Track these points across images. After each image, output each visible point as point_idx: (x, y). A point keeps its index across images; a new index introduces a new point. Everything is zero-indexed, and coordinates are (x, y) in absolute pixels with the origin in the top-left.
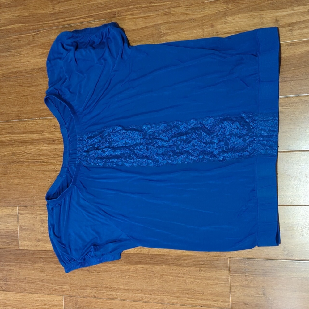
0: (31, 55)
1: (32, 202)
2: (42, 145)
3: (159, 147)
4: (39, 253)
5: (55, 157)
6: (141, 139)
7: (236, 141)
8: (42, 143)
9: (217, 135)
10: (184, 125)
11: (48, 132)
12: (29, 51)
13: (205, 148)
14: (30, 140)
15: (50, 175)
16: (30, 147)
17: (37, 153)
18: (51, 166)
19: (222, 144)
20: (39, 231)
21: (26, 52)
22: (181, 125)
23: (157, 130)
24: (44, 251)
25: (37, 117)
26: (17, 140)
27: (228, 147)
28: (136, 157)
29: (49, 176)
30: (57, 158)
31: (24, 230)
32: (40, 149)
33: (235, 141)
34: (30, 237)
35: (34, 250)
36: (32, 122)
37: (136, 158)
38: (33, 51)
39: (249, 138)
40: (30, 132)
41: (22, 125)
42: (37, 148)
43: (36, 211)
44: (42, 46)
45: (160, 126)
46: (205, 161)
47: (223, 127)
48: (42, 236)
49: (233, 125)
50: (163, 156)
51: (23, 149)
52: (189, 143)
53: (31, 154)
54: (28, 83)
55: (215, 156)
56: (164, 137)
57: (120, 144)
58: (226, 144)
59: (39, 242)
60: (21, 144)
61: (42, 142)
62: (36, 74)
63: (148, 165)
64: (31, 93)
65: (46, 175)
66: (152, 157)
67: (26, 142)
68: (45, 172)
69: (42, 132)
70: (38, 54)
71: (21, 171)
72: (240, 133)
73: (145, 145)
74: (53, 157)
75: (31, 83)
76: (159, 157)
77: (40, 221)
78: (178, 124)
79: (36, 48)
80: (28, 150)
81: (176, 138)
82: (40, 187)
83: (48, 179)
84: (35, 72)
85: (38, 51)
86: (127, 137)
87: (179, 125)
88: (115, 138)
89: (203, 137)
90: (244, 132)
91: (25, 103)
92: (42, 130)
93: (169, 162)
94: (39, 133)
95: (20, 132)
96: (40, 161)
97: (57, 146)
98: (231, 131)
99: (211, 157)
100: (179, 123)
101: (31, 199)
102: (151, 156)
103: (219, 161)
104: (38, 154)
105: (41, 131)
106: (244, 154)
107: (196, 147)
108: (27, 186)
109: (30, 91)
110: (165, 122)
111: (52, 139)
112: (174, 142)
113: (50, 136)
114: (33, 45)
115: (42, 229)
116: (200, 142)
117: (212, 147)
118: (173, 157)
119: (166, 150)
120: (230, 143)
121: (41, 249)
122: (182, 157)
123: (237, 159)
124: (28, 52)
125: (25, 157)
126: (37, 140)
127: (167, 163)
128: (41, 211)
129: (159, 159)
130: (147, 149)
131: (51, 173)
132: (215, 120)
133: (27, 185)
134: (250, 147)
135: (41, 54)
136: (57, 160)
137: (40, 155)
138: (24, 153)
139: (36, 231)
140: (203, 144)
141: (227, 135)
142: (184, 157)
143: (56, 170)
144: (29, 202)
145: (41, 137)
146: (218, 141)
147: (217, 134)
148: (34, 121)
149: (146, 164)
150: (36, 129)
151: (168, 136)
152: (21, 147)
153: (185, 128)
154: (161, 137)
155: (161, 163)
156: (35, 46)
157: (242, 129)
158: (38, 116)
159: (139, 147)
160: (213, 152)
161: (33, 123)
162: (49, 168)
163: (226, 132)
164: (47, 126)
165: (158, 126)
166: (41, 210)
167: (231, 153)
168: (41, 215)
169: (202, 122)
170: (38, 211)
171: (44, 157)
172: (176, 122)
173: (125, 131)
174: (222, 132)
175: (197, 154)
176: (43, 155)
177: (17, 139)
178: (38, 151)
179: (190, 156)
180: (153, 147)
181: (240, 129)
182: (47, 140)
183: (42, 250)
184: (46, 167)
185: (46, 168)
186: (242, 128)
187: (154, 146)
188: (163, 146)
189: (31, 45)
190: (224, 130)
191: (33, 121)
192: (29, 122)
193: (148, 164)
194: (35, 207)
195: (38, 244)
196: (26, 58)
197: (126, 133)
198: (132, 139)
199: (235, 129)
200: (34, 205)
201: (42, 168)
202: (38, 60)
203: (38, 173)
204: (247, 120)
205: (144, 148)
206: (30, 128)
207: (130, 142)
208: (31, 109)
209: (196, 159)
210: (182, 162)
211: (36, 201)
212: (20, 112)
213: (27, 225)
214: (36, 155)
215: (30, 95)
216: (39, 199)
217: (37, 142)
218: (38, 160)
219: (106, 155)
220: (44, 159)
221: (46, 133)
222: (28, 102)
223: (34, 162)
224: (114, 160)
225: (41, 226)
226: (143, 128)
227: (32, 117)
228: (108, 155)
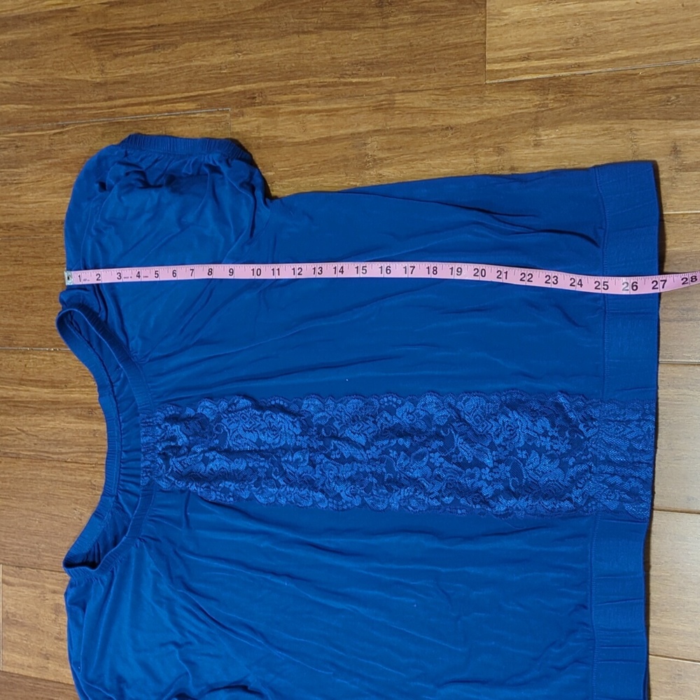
0: (44, 185)
1: (35, 558)
2: (62, 418)
3: (342, 460)
4: (48, 686)
5: (92, 452)
6: (296, 436)
7: (541, 468)
8: (62, 413)
9: (492, 447)
10: (408, 406)
11: (79, 387)
12: (41, 176)
13: (460, 476)
14: (35, 402)
15: (79, 496)
16: (35, 420)
17: (51, 436)
18: (83, 473)
19: (505, 469)
20: (48, 632)
21: (34, 177)
22: (398, 406)
23: (337, 415)
24: (58, 685)
25: (54, 347)
26: (5, 398)
27: (521, 480)
28: (284, 481)
29: (79, 498)
30: (97, 455)
31: (13, 624)
32: (58, 426)
33: (538, 466)
34: (27, 646)
35: (36, 679)
36: (42, 357)
37: (285, 484)
38: (49, 176)
39: (574, 464)
40: (36, 381)
41: (16, 363)
42: (51, 424)
43: (44, 582)
44: (71, 165)
45: (345, 405)
46: (459, 512)
47: (508, 426)
48: (55, 647)
49: (535, 425)
50: (352, 486)
51: (18, 423)
52: (420, 457)
53: (36, 436)
54: (35, 257)
55: (485, 502)
56: (354, 434)
57: (245, 444)
58: (516, 472)
59: (48, 659)
60: (12, 408)
61: (63, 411)
62: (55, 236)
63: (312, 505)
64: (41, 284)
65: (71, 494)
66: (323, 485)
67: (27, 407)
68: (69, 488)
69: (63, 385)
70: (60, 185)
71: (12, 476)
72: (552, 447)
73: (306, 452)
74: (88, 452)
75: (43, 258)
76: (343, 487)
77: (52, 609)
78: (391, 403)
79: (58, 169)
80: (29, 426)
81: (386, 442)
82: (56, 524)
83: (73, 506)
84: (53, 229)
85: (62, 177)
86: (262, 427)
87: (395, 406)
88: (233, 426)
89: (457, 448)
90: (563, 447)
91: (27, 307)
92: (64, 379)
93: (369, 501)
94: (58, 387)
95: (12, 379)
96: (56, 457)
97: (99, 424)
98: (529, 440)
99: (475, 503)
100: (395, 400)
101: (33, 550)
102: (322, 482)
103: (497, 515)
104: (52, 438)
105: (61, 381)
106: (560, 507)
107: (436, 472)
108: (24, 515)
109: (40, 278)
110: (357, 395)
111: (86, 406)
112: (380, 451)
113: (82, 396)
114: (50, 161)
115: (57, 629)
116: (448, 459)
117: (478, 476)
118: (377, 491)
119: (361, 470)
120: (526, 470)
121: (52, 679)
122: (400, 494)
123: (542, 516)
124: (37, 177)
125: (22, 443)
126: (52, 402)
127: (364, 504)
128: (54, 584)
129: (341, 491)
130: (312, 464)
131: (82, 491)
132: (488, 402)
133: (25, 513)
134: (577, 488)
135: (68, 185)
136: (97, 460)
137: (58, 443)
138: (19, 434)
139: (42, 631)
140: (454, 466)
141: (519, 448)
142: (406, 495)
143: (95, 485)
144: (29, 558)
145: (61, 397)
146: (494, 461)
147: (492, 443)
148: (46, 356)
149: (310, 503)
150: (50, 374)
151: (366, 432)
152: (14, 415)
153: (408, 413)
154: (348, 433)
155: (347, 502)
156: (55, 165)
157: (557, 438)
158: (56, 343)
159: (292, 456)
160: (480, 489)
161: (43, 360)
162: (78, 477)
163: (516, 439)
164: (77, 371)
165: (339, 405)
166: (55, 581)
167: (527, 499)
168: (54, 592)
169: (453, 402)
170: (48, 583)
171: (67, 447)
172: (387, 397)
173: (257, 412)
174: (505, 440)
175: (440, 491)
176: (64, 442)
177: (5, 395)
178: (54, 431)
179: (420, 494)
180: (326, 460)
181: (553, 437)
182: (76, 406)
183: (54, 682)
184: (71, 475)
185: (69, 477)
186: (556, 435)
187: (329, 458)
188: (352, 460)
189: (46, 161)
190: (511, 435)
191: (44, 356)
192: (35, 356)
193: (315, 503)
194: (42, 571)
195: (46, 666)
196: (32, 193)
197: (261, 416)
198: (275, 433)
199: (539, 435)
200: (39, 565)
201: (61, 475)
202: (60, 200)
203: (50, 487)
204: (572, 416)
205: (304, 460)
206: (37, 371)
207: (270, 440)
208: (41, 324)
209: (435, 503)
210: (400, 506)
211: (43, 556)
212: (14, 329)
213: (21, 613)
214: (47, 440)
215: (40, 287)
216: (52, 552)
217: (53, 409)
218: (53, 453)
219: (212, 469)
220: (66, 453)
221: (74, 390)
222: (33, 305)
223: (43, 458)
224: (231, 485)
225: (55, 621)
226: (304, 407)
227: (43, 343)
228: (215, 469)
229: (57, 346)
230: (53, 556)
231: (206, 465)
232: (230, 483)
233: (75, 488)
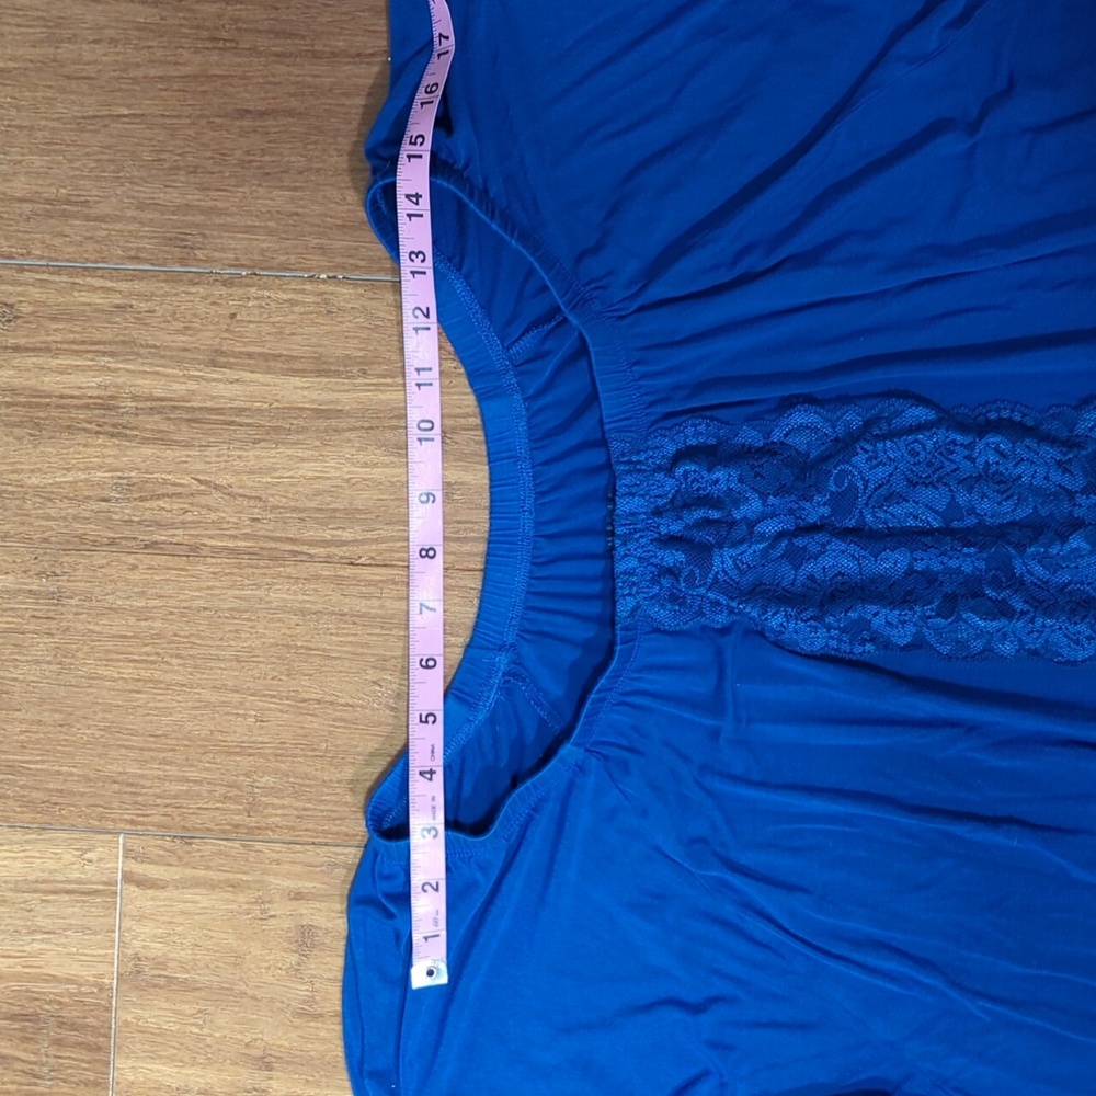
1: (238, 812)
2: (348, 452)
8: (349, 441)
14: (260, 410)
16: (257, 457)
17: (308, 498)
20: (271, 1000)
25: (329, 269)
26: (161, 399)
28: (1026, 602)
31: (156, 986)
32: (334, 473)
34: (199, 1039)
36: (288, 296)
37: (1026, 607)
40: (266, 357)
41: (202, 308)
42: (308, 469)
43: (265, 872)
48: (293, 1035)
51: (201, 466)
53: (258, 499)
54: (278, 34)
59: (269, 1068)
60: (184, 427)
61: (352, 435)
64: (294, 103)
65: (367, 645)
67: (232, 423)
69: (355, 370)
71: (172, 602)
75: (303, 37)
77: (289, 940)
80: (236, 473)
82: (313, 724)
83: (371, 675)
91: (242, 164)
92: (360, 354)
94: (337, 374)
95: (186, 350)
96: (322, 551)
97: (465, 470)
101: (234, 792)
104: (312, 505)
105: (348, 357)
108: (207, 705)
109: (292, 89)
115: (303, 990)
125: (213, 516)
126: (319, 413)
128: (299, 876)
133: (213, 697)
137: (329, 516)
138: (202, 493)
139: (254, 998)
144: (217, 814)
145: (347, 400)
148: (303, 291)
150: (315, 341)
152: (188, 445)
158: (339, 260)
161: (293, 303)
162: (388, 604)
166: (298, 868)
168: (298, 896)
170: (276, 874)
171: (358, 528)
173: (960, 439)
176: (351, 515)
177: (159, 393)
178: (320, 485)
185: (362, 602)
191: (297, 291)
192: (267, 293)
194: (259, 846)
195: (263, 1085)
197: (970, 446)
198: (1002, 487)
200: (250, 831)
201: (335, 598)
203: (299, 630)
206: (271, 329)
207: (985, 506)
208: (290, 208)
212: (200, 218)
213: (185, 955)
214: (294, 509)
215: (290, 113)
217: (317, 430)
218: (312, 543)
219: (811, 578)
220: (355, 542)
221: (389, 381)
222: (267, 158)
223: (276, 554)
224: (876, 614)
225: (297, 971)
226: (1081, 428)
227: (293, 259)
228: (818, 576)
229: (342, 267)
230: (299, 804)
231: (797, 568)
232: (874, 608)
233: (378, 631)
